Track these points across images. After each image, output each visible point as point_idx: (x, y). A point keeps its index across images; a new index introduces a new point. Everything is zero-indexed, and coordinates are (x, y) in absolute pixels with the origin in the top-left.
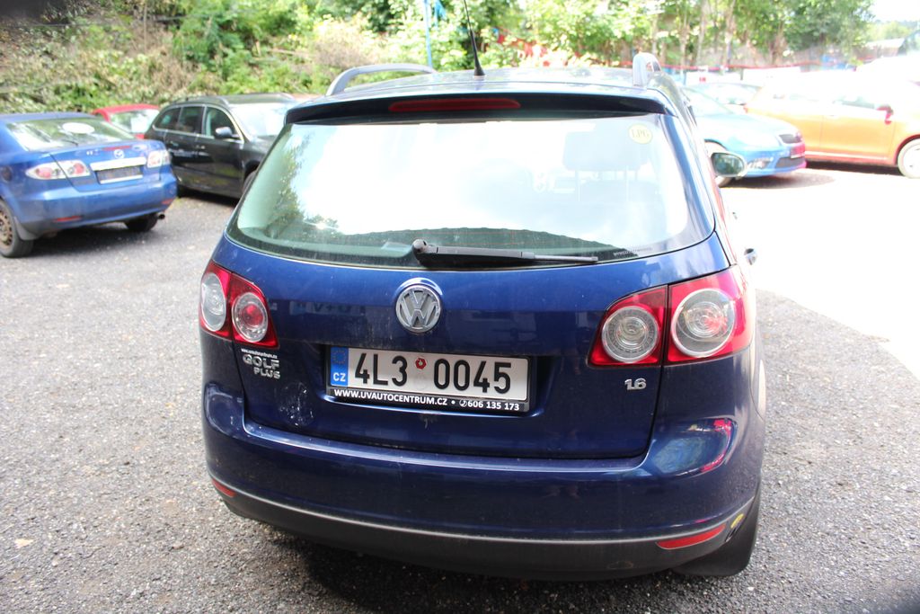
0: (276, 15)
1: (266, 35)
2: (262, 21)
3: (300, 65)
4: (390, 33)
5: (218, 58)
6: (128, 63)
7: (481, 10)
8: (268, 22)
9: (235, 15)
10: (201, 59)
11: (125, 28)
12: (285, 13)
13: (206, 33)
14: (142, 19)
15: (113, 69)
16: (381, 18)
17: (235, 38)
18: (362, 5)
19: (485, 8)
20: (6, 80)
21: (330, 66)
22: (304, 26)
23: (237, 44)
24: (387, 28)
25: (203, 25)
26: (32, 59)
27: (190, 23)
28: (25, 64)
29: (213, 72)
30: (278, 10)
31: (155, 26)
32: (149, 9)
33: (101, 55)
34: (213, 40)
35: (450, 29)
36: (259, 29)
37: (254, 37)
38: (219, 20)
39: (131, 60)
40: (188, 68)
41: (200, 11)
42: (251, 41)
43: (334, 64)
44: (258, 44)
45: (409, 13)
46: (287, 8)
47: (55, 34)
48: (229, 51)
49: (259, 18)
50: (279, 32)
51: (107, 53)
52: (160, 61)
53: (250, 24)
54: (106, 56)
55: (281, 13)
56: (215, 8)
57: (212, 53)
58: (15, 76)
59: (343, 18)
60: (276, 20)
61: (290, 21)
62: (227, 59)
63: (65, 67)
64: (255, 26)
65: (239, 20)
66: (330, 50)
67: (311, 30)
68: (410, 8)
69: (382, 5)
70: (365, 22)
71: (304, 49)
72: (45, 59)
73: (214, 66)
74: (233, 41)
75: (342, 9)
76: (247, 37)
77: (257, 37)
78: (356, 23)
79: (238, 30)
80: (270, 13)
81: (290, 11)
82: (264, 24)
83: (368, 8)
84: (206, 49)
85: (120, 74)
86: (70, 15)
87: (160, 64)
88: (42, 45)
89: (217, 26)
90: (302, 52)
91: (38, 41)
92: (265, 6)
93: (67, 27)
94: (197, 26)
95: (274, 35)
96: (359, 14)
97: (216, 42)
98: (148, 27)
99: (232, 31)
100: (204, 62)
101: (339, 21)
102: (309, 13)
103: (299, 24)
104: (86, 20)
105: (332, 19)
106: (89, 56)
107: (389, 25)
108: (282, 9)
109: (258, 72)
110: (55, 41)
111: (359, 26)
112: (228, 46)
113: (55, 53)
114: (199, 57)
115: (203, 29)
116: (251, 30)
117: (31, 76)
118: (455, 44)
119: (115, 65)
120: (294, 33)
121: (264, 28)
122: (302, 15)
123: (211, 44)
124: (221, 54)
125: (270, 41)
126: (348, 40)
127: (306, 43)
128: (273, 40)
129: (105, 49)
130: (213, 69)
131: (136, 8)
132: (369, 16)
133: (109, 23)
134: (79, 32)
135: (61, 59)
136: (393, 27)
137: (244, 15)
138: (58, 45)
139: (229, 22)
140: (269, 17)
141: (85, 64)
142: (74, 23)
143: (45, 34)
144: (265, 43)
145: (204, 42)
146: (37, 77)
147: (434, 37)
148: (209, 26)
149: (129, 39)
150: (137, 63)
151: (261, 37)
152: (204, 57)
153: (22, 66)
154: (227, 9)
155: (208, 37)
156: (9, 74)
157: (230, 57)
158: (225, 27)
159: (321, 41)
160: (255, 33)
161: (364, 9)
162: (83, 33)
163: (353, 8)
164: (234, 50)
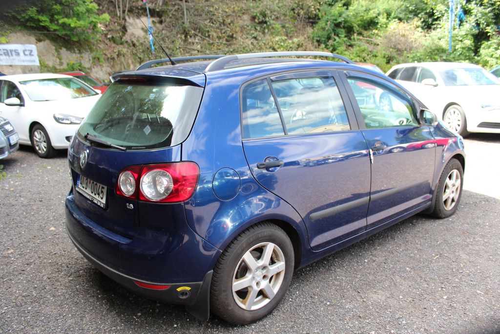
0: (368, 19)
1: (361, 30)
2: (360, 22)
3: (376, 46)
4: (434, 29)
5: (330, 42)
6: (289, 43)
7: (490, 14)
8: (363, 23)
9: (343, 19)
10: (323, 42)
11: (292, 26)
12: (374, 18)
13: (327, 29)
14: (301, 21)
15: (281, 45)
16: (430, 20)
18: (419, 13)
19: (492, 14)
20: (234, 50)
21: (391, 47)
22: (382, 25)
23: (342, 34)
24: (433, 27)
25: (326, 24)
26: (247, 40)
27: (321, 24)
28: (243, 42)
29: (327, 49)
30: (369, 16)
31: (307, 25)
32: (305, 16)
33: (277, 39)
34: (329, 32)
35: (469, 25)
36: (357, 27)
37: (354, 31)
38: (335, 22)
39: (290, 41)
40: (316, 46)
41: (326, 17)
42: (352, 33)
43: (393, 46)
44: (355, 35)
45: (444, 18)
46: (374, 15)
47: (258, 28)
48: (337, 38)
49: (358, 21)
50: (369, 28)
51: (280, 38)
52: (303, 42)
53: (353, 24)
54: (279, 39)
55: (371, 18)
56: (334, 16)
57: (329, 38)
58: (238, 48)
59: (407, 21)
60: (368, 22)
61: (375, 22)
62: (335, 43)
63: (260, 44)
64: (355, 25)
65: (345, 22)
66: (393, 39)
67: (387, 27)
68: (446, 15)
69: (431, 13)
70: (419, 23)
71: (379, 38)
72: (252, 40)
73: (328, 45)
74: (340, 32)
75: (408, 16)
76: (350, 30)
77: (355, 31)
78: (413, 24)
79: (344, 27)
80: (365, 18)
81: (377, 17)
82: (361, 24)
83: (422, 15)
84: (326, 37)
85: (284, 48)
86: (267, 19)
87: (302, 44)
88: (253, 34)
89: (333, 25)
90: (378, 40)
91: (251, 32)
92: (362, 14)
93: (265, 25)
94: (324, 25)
95: (366, 30)
96: (416, 19)
97: (331, 33)
98: (304, 25)
99: (341, 28)
100: (324, 43)
101: (404, 23)
102: (387, 18)
103: (380, 24)
104: (274, 22)
105: (398, 21)
106: (271, 39)
107: (435, 24)
108: (371, 16)
109: (352, 50)
110: (259, 31)
111: (415, 26)
112: (338, 36)
113: (258, 37)
114: (322, 41)
115: (326, 26)
117: (244, 48)
118: (470, 37)
119: (282, 44)
120: (377, 29)
121: (361, 26)
122: (382, 20)
123: (329, 35)
124: (334, 40)
125: (363, 33)
126: (407, 33)
127: (382, 35)
128: (365, 33)
129: (280, 36)
130: (328, 47)
131: (299, 15)
132: (422, 20)
133: (286, 23)
134: (270, 27)
135: (260, 40)
136: (435, 26)
137: (349, 19)
138: (261, 33)
139: (340, 23)
140: (364, 20)
141: (268, 43)
142: (268, 23)
143: (255, 28)
144: (360, 34)
145: (325, 33)
146: (246, 49)
147: (456, 32)
148: (329, 25)
149: (293, 31)
150: (293, 43)
151: (357, 31)
152: (325, 41)
153: (242, 43)
154: (340, 16)
155: (327, 31)
156: (235, 47)
157: (337, 41)
158: (338, 25)
159: (390, 33)
160: (354, 28)
161: (420, 16)
162: (273, 28)
163: (414, 15)
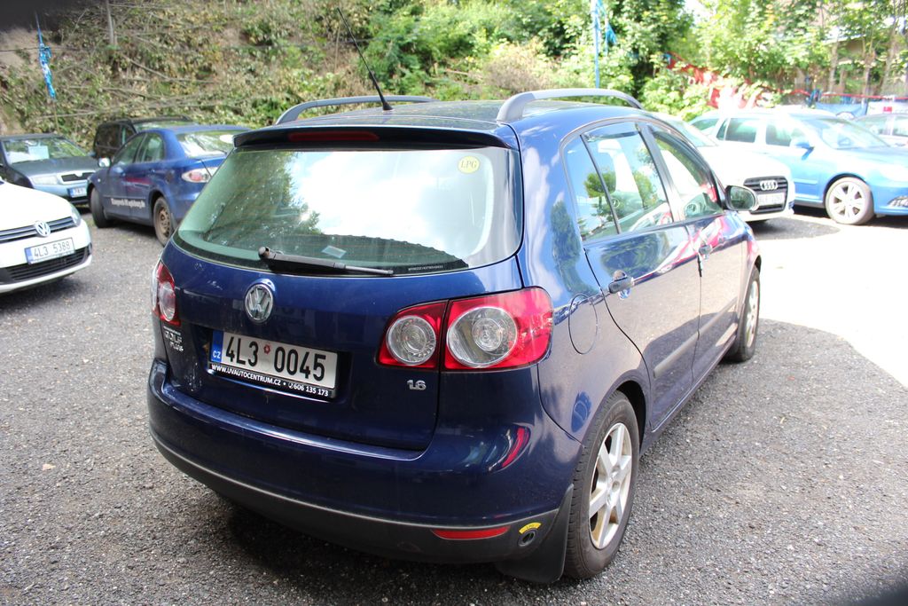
0: (455, 38)
1: (444, 57)
2: (442, 44)
3: (473, 85)
4: (565, 57)
5: (396, 78)
6: (317, 81)
7: (653, 35)
8: (447, 45)
9: (415, 38)
10: (381, 78)
11: (319, 49)
12: (465, 36)
13: (387, 55)
14: (335, 41)
15: (304, 85)
16: (557, 42)
17: (414, 60)
18: (539, 30)
19: (656, 35)
20: (215, 95)
21: (500, 87)
22: (481, 49)
23: (414, 65)
24: (562, 52)
25: (386, 47)
26: (238, 76)
27: (376, 45)
28: (231, 81)
29: (390, 90)
30: (457, 33)
31: (346, 47)
32: (342, 32)
33: (295, 73)
34: (393, 60)
35: (621, 53)
36: (438, 51)
37: (432, 59)
38: (400, 42)
39: (320, 78)
40: (369, 86)
41: (385, 34)
42: (430, 62)
43: (504, 86)
44: (436, 65)
45: (583, 38)
46: (466, 32)
47: (258, 54)
48: (407, 72)
49: (439, 41)
50: (458, 54)
51: (301, 71)
52: (345, 79)
53: (430, 46)
54: (299, 74)
55: (460, 36)
56: (398, 32)
57: (391, 72)
58: (222, 91)
59: (520, 43)
60: (455, 43)
61: (468, 43)
62: (403, 79)
63: (264, 83)
64: (434, 48)
65: (419, 42)
66: (503, 72)
67: (487, 53)
68: (584, 33)
69: (558, 30)
70: (541, 46)
71: (478, 71)
72: (249, 77)
73: (392, 84)
74: (411, 61)
75: (520, 33)
76: (426, 58)
77: (436, 59)
78: (531, 47)
79: (417, 52)
80: (450, 36)
81: (469, 35)
82: (444, 47)
83: (544, 33)
84: (386, 69)
85: (310, 90)
86: (273, 37)
87: (344, 82)
88: (248, 64)
89: (397, 48)
90: (477, 74)
91: (245, 61)
92: (446, 29)
93: (270, 48)
94: (381, 48)
95: (452, 57)
96: (535, 39)
97: (395, 62)
98: (340, 48)
99: (412, 53)
100: (384, 81)
101: (516, 45)
102: (487, 37)
103: (476, 47)
104: (286, 41)
105: (508, 42)
106: (284, 74)
107: (565, 48)
108: (461, 33)
109: (433, 91)
110: (259, 60)
111: (534, 50)
112: (407, 67)
113: (258, 71)
114: (380, 76)
115: (385, 50)
116: (431, 51)
117: (234, 91)
118: (625, 69)
119: (306, 83)
120: (471, 56)
121: (443, 50)
122: (479, 39)
123: (391, 64)
124: (400, 74)
125: (448, 63)
126: (522, 62)
127: (481, 66)
128: (451, 62)
129: (300, 68)
130: (391, 87)
131: (330, 30)
132: (545, 41)
133: (307, 45)
134: (279, 52)
135: (262, 76)
136: (567, 51)
137: (424, 38)
138: (262, 64)
139: (410, 44)
140: (449, 40)
141: (280, 81)
142: (276, 45)
143: (251, 54)
144: (443, 64)
145: (385, 63)
146: (239, 92)
147: (604, 61)
148: (390, 48)
149: (322, 59)
150: (325, 80)
151: (439, 59)
152: (385, 76)
153: (228, 83)
154: (408, 32)
155: (389, 58)
156: (218, 89)
157: (407, 76)
158: (406, 48)
159: (495, 63)
160: (434, 54)
161: (540, 33)
162: (284, 53)
163: (531, 32)
164: (411, 71)
